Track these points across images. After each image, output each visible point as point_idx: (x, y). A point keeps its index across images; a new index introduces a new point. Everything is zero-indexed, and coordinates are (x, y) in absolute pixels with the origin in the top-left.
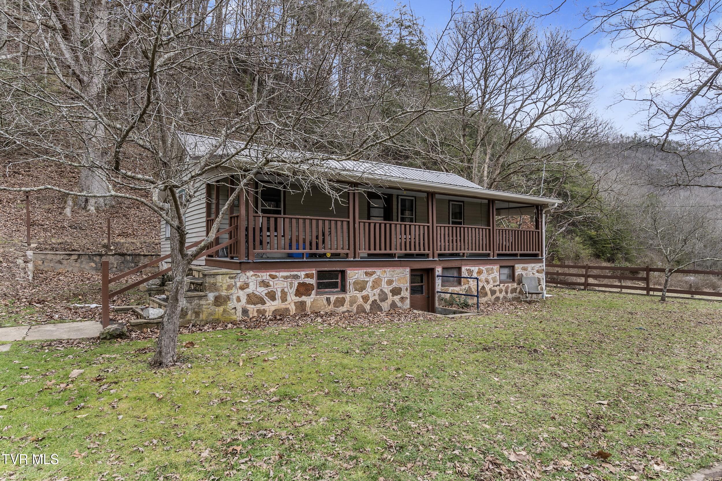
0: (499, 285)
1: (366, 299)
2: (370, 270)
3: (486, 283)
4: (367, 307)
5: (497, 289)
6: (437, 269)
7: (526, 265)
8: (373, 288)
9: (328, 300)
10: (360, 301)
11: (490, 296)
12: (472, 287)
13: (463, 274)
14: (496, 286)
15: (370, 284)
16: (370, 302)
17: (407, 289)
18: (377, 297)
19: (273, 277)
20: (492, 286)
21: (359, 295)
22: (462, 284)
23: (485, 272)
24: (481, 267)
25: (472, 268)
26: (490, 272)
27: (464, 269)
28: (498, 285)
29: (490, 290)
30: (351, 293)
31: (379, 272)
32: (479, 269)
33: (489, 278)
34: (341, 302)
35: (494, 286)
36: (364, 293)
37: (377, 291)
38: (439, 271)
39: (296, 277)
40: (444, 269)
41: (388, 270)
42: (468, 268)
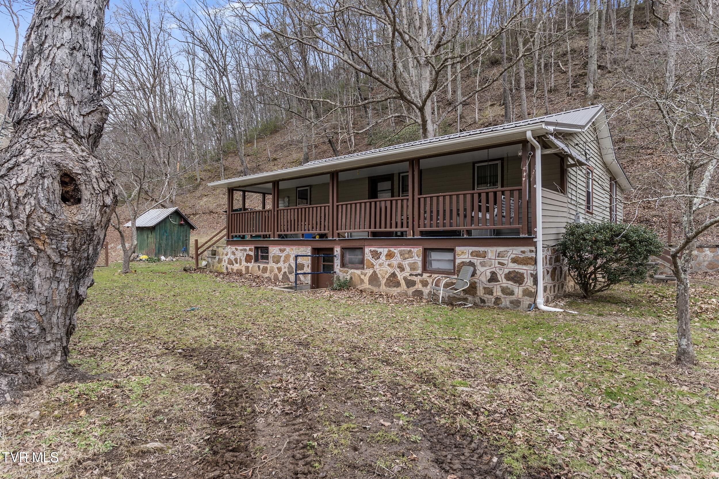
0: (421, 275)
1: (279, 269)
2: (282, 247)
3: (398, 270)
4: (280, 277)
5: (417, 279)
6: (335, 249)
7: (481, 249)
8: (285, 262)
9: (259, 267)
10: (276, 271)
11: (405, 287)
12: (377, 272)
13: (366, 255)
14: (416, 275)
15: (282, 259)
16: (282, 273)
17: (308, 266)
18: (286, 270)
19: (237, 249)
20: (408, 274)
21: (275, 266)
22: (365, 267)
23: (399, 255)
24: (392, 249)
25: (379, 250)
26: (407, 256)
27: (367, 250)
28: (419, 274)
29: (405, 279)
30: (271, 265)
31: (288, 249)
32: (389, 251)
33: (403, 263)
34: (265, 270)
35: (411, 275)
36: (279, 265)
37: (287, 265)
38: (337, 251)
39: (245, 250)
40: (343, 249)
41: (294, 248)
42: (373, 249)
